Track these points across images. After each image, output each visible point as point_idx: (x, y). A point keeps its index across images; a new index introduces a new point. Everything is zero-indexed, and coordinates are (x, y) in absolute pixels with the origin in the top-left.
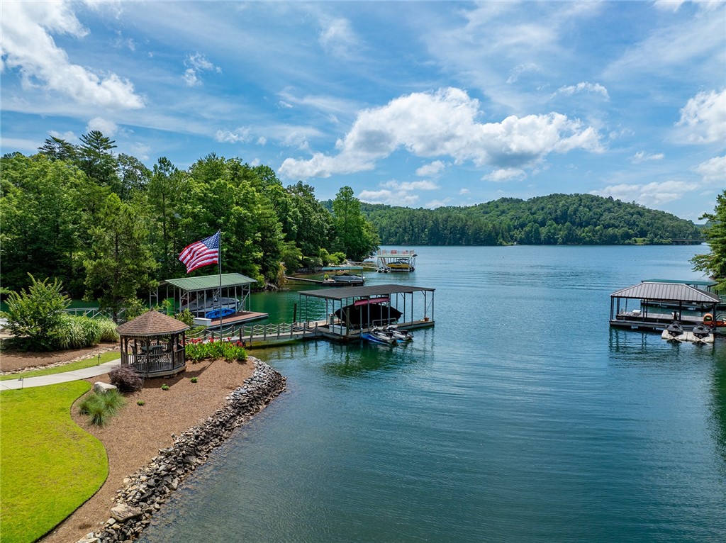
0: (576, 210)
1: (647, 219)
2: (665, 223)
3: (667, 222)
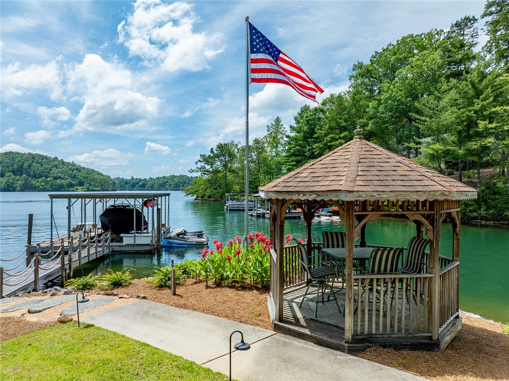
0: (30, 166)
1: (83, 174)
3: (96, 176)
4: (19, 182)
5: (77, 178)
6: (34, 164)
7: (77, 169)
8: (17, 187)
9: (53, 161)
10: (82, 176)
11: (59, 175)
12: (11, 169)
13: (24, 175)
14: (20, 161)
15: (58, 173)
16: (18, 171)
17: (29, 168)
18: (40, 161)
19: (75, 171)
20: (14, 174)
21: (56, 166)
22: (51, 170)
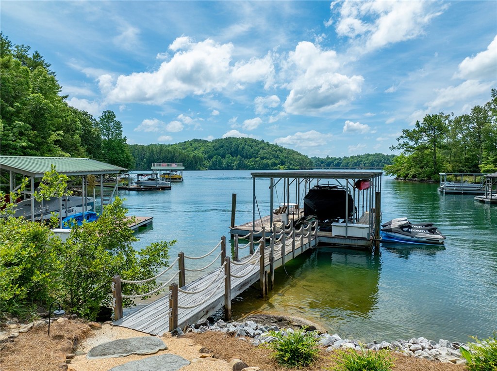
0: (243, 148)
1: (285, 154)
2: (295, 157)
3: (296, 156)
4: (235, 162)
5: (280, 158)
6: (246, 147)
7: (279, 150)
8: (234, 166)
9: (260, 143)
10: (283, 156)
11: (265, 155)
12: (230, 151)
13: (239, 156)
14: (236, 145)
15: (264, 154)
16: (235, 153)
17: (243, 150)
18: (250, 144)
19: (278, 152)
20: (232, 156)
21: (263, 148)
22: (259, 151)
